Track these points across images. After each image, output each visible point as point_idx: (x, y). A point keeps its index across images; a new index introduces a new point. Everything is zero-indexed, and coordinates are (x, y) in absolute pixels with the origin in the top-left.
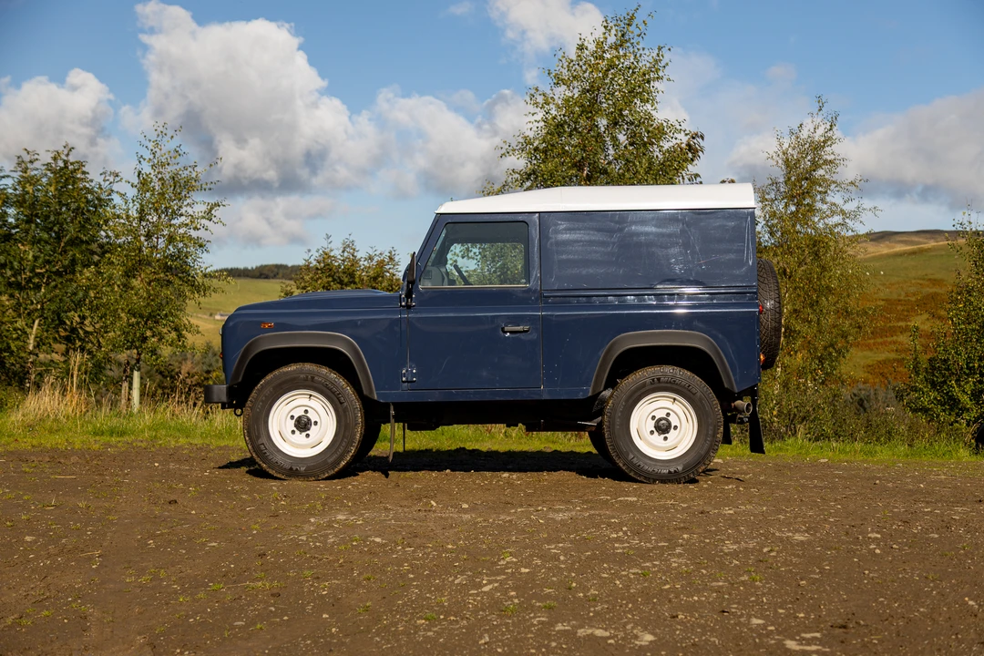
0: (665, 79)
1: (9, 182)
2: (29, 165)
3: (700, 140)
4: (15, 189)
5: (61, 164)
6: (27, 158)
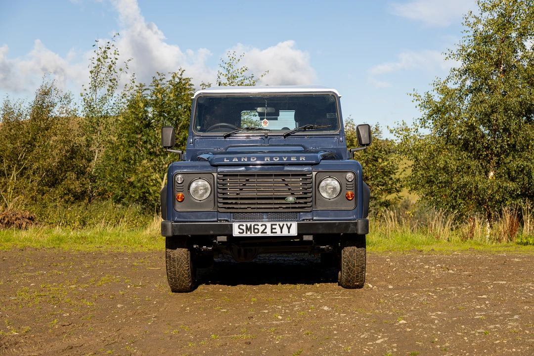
1: (148, 92)
2: (159, 81)
4: (152, 97)
5: (177, 80)
6: (158, 78)
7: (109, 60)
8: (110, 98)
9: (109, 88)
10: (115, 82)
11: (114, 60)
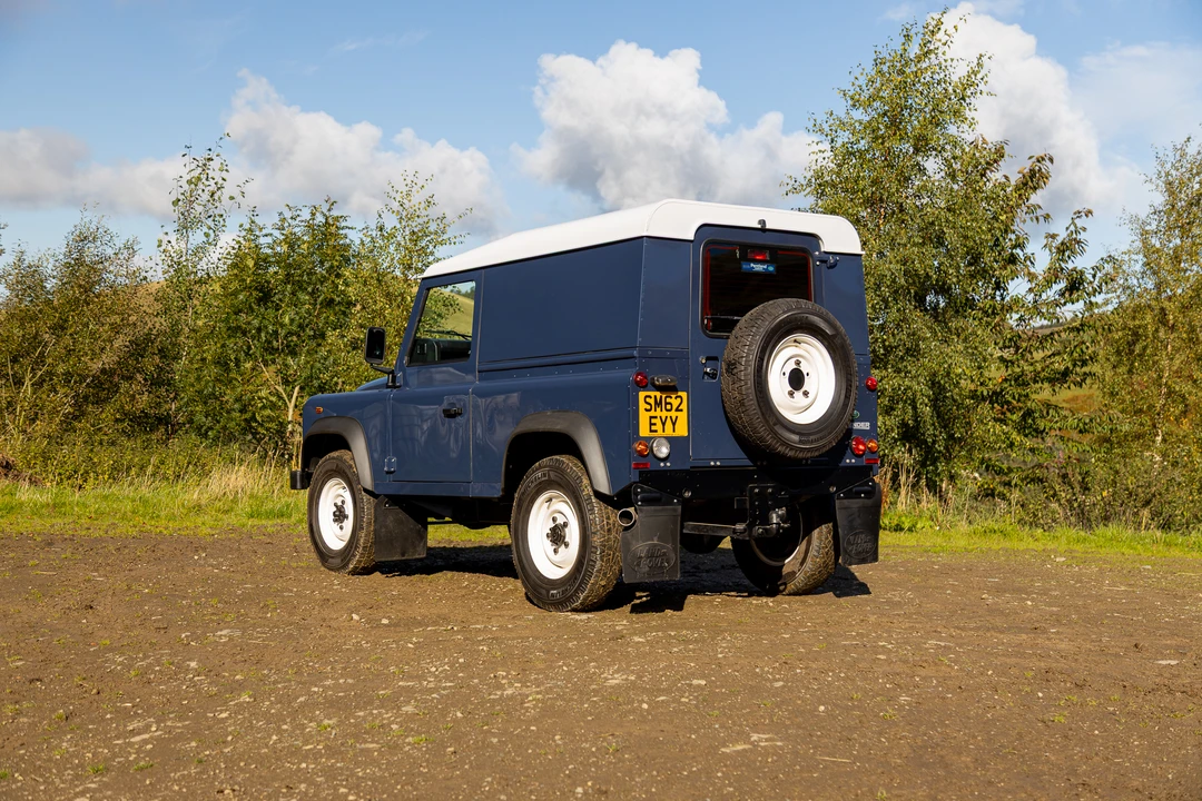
0: (984, 94)
1: (269, 240)
2: (290, 221)
3: (1048, 163)
5: (320, 219)
6: (288, 215)
7: (212, 182)
8: (211, 248)
9: (207, 231)
10: (221, 220)
11: (221, 182)
